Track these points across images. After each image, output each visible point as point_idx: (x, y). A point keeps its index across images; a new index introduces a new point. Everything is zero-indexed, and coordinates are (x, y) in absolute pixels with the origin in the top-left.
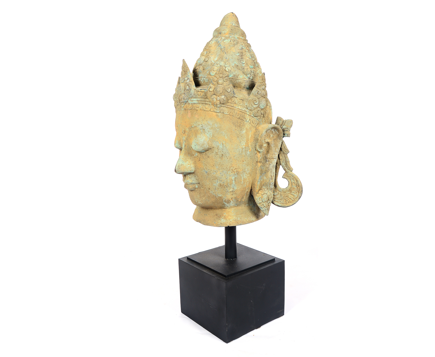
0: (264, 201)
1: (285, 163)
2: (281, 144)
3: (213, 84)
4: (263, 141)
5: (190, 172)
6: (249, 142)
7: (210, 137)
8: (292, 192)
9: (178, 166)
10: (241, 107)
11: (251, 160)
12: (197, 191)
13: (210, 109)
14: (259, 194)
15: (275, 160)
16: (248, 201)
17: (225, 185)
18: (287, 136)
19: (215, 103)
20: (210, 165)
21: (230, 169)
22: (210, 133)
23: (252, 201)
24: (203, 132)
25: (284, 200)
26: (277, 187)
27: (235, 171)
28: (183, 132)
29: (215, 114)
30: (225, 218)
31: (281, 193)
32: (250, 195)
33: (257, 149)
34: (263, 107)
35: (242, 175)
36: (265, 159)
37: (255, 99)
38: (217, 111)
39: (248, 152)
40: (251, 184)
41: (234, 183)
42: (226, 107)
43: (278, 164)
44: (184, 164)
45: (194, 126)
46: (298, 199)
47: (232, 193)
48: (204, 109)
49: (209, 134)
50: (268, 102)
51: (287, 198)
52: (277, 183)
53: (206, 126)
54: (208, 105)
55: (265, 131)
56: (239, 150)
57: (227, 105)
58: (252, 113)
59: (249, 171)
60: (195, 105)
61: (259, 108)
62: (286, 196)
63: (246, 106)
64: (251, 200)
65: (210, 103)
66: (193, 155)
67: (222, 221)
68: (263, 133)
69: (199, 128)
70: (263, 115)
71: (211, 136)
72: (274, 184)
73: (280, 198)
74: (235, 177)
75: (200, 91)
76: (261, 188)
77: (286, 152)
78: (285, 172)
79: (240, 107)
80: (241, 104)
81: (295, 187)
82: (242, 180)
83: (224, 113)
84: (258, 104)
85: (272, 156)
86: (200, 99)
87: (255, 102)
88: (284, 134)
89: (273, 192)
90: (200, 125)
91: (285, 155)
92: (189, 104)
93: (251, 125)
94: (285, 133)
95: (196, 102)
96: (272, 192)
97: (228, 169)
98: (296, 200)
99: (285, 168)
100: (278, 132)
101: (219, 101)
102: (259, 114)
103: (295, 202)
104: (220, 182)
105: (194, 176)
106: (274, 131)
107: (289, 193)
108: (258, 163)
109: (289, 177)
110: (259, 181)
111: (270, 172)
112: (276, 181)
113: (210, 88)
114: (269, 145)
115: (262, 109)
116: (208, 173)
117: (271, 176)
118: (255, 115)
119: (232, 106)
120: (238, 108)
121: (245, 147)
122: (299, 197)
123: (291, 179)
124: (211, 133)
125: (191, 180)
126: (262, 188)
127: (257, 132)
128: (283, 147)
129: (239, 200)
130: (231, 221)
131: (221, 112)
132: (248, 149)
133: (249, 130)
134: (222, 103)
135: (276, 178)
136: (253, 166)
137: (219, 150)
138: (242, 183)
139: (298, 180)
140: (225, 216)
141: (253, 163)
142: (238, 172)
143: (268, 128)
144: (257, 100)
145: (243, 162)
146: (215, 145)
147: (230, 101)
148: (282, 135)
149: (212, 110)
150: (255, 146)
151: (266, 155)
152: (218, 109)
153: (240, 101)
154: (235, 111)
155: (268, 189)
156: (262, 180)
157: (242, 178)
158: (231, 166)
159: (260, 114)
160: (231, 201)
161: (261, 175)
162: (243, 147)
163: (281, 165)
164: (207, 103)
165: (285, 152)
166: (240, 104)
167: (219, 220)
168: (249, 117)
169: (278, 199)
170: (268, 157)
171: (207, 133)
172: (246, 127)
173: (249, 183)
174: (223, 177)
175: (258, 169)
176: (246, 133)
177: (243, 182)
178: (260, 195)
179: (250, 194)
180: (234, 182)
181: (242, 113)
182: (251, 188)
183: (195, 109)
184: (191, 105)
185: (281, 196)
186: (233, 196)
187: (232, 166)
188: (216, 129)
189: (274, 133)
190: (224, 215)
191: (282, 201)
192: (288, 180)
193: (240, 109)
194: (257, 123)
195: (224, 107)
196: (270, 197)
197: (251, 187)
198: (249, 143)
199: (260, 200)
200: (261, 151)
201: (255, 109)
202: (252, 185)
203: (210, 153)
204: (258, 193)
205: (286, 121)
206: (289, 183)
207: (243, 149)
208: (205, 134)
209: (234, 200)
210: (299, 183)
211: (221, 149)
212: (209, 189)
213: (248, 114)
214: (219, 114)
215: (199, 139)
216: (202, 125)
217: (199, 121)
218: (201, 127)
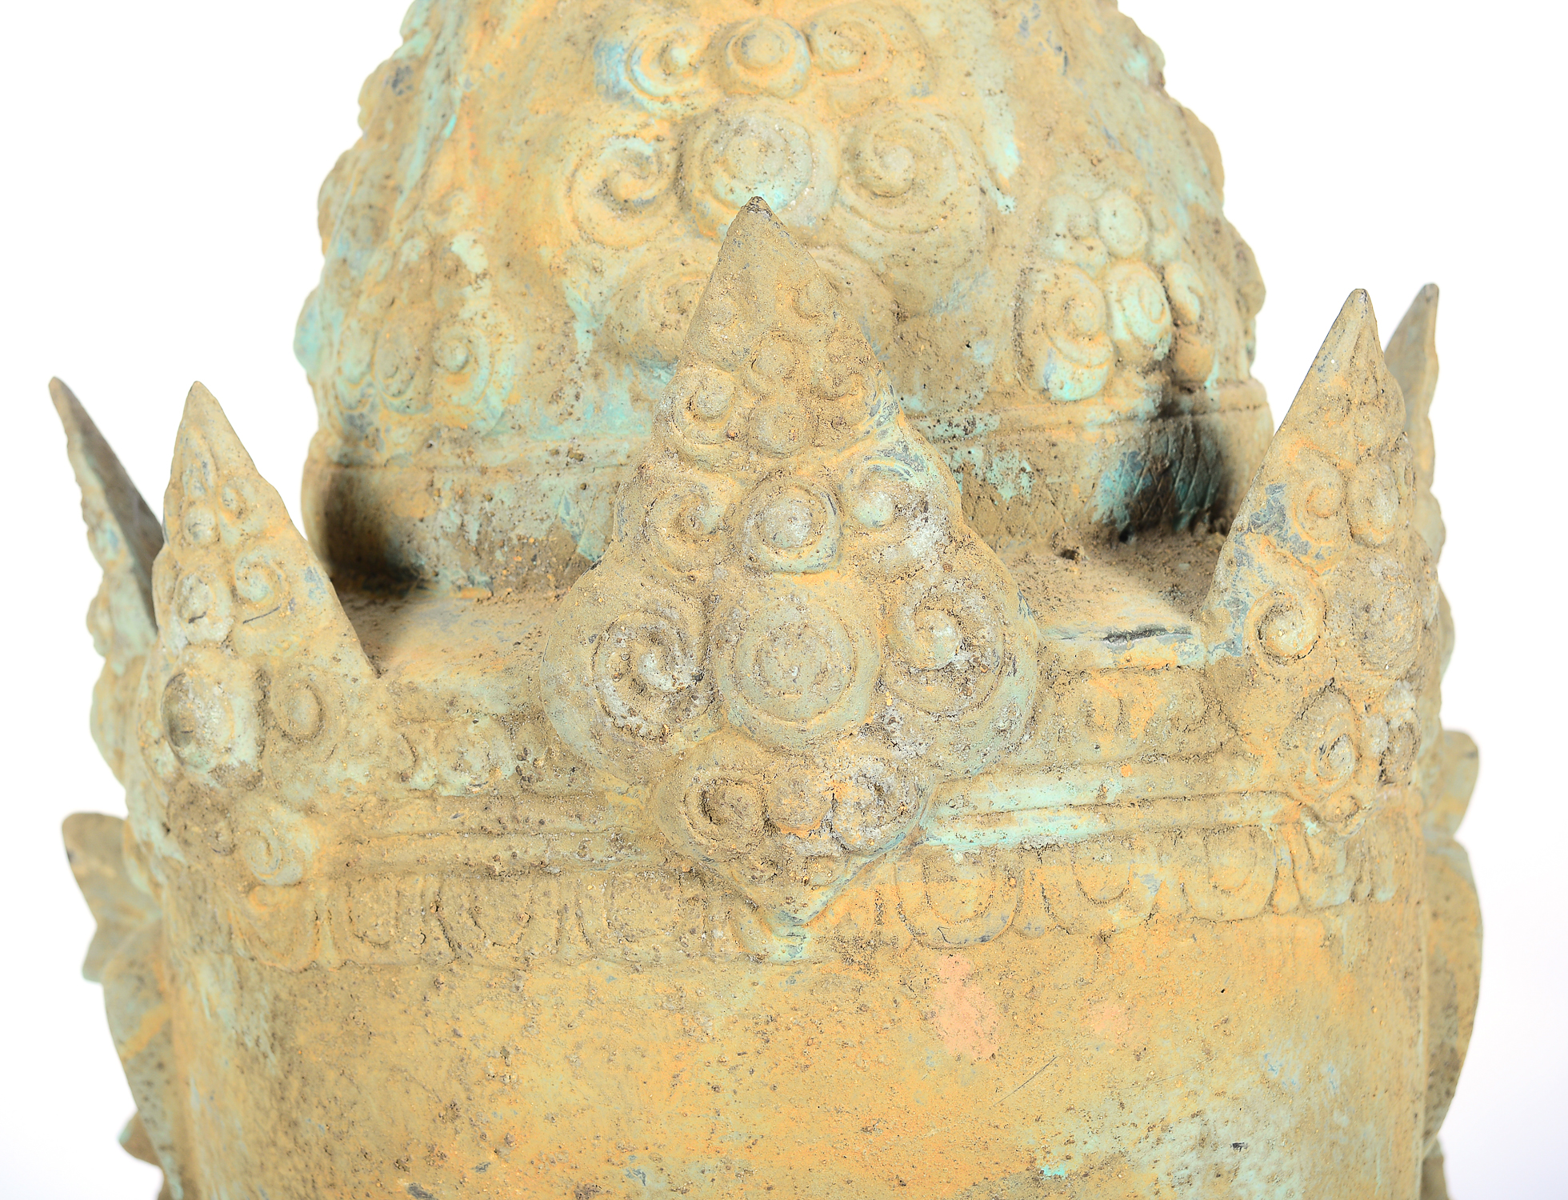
3: (1304, 548)
13: (1269, 892)
29: (1309, 932)
38: (1335, 884)
45: (1076, 1165)
48: (1205, 903)
53: (1248, 1123)
60: (1055, 874)
65: (1269, 812)
69: (1160, 1171)
75: (1107, 661)
83: (1379, 894)
86: (1136, 780)
90: (1179, 1131)
101: (1375, 770)
113: (1275, 612)
131: (1361, 889)
149: (1284, 898)
152: (1341, 860)
164: (1230, 813)
183: (1064, 928)
184: (971, 876)
188: (1335, 1115)
214: (1339, 921)
216: (1197, 1119)
217: (1152, 1086)
218: (1191, 1159)
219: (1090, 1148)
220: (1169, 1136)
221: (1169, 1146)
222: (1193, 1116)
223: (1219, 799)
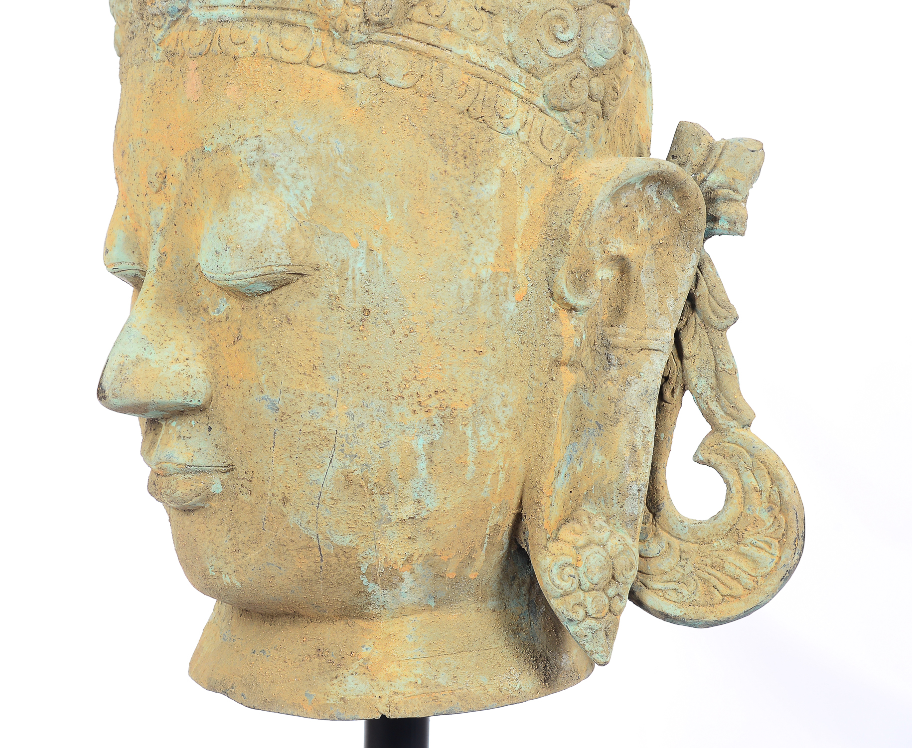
0: (586, 584)
1: (713, 381)
2: (691, 272)
4: (596, 251)
5: (180, 400)
6: (516, 246)
7: (302, 210)
8: (748, 542)
9: (116, 366)
10: (482, 50)
11: (523, 347)
12: (220, 515)
13: (309, 56)
14: (560, 544)
15: (658, 362)
16: (501, 584)
17: (373, 479)
18: (727, 226)
19: (338, 21)
20: (295, 365)
21: (406, 393)
22: (301, 184)
23: (520, 586)
24: (266, 179)
25: (700, 583)
26: (665, 510)
27: (433, 402)
28: (154, 179)
29: (332, 80)
30: (367, 670)
31: (684, 546)
32: (509, 551)
33: (557, 290)
34: (600, 61)
35: (469, 431)
36: (602, 350)
37: (558, 12)
38: (348, 62)
39: (511, 306)
40: (519, 488)
41: (424, 474)
42: (399, 47)
43: (673, 382)
44: (150, 357)
45: (214, 147)
46: (776, 579)
47: (408, 530)
48: (277, 51)
49: (298, 192)
50: (629, 37)
51: (719, 574)
52: (662, 492)
53: (281, 147)
54: (298, 30)
55: (608, 190)
56: (460, 287)
57: (401, 31)
58: (541, 90)
59: (509, 411)
60: (224, 31)
61: (577, 65)
62: (709, 561)
63: (510, 46)
64: (514, 578)
65: (309, 21)
66: (206, 310)
67: (350, 685)
68: (597, 200)
69: (242, 156)
70: (597, 106)
71: (308, 205)
72: (645, 491)
73: (678, 576)
74: (429, 439)
76: (575, 510)
77: (719, 317)
78: (708, 428)
79: (472, 52)
80: (481, 35)
81: (765, 516)
82: (470, 458)
83: (387, 79)
84: (575, 42)
85: (641, 337)
87: (559, 26)
88: (713, 219)
89: (638, 537)
90: (250, 142)
91: (716, 335)
92: (194, 23)
93: (529, 157)
94: (718, 214)
95: (231, 11)
96: (634, 539)
97: (396, 392)
98: (769, 589)
99: (714, 406)
100: (682, 206)
101: (358, 11)
102: (576, 96)
103: (761, 598)
104: (348, 463)
105: (204, 428)
106: (655, 199)
107: (728, 545)
108: (563, 368)
109: (734, 460)
110: (564, 471)
111: (626, 425)
112: (659, 476)
114: (628, 272)
115: (596, 71)
116: (279, 413)
117: (634, 449)
118: (554, 101)
119: (432, 41)
120: (461, 52)
121: (495, 277)
122: (782, 572)
123: (742, 470)
124: (307, 188)
125: (184, 450)
126: (579, 512)
127: (566, 194)
128: (702, 291)
129: (451, 574)
130: (401, 689)
131: (368, 71)
132: (506, 285)
133: (519, 180)
134: (376, 19)
135: (660, 464)
136: (534, 383)
137: (350, 282)
138: (469, 476)
139: (782, 473)
140: (367, 660)
141: (534, 370)
142: (449, 410)
143: (623, 177)
144: (572, 17)
145: (476, 355)
146: (329, 254)
147: (418, 13)
148: (702, 223)
149: (316, 60)
150: (549, 272)
151: (608, 330)
152: (353, 54)
153: (476, 14)
154: (445, 71)
155: (612, 521)
156: (579, 469)
157: (471, 449)
158: (409, 375)
159: (585, 96)
160: (406, 574)
161: (573, 440)
162: (485, 273)
163: (687, 393)
164: (291, 17)
165: (713, 317)
166: (477, 34)
167: (332, 679)
168: (521, 108)
169: (666, 577)
170: (621, 340)
171: (287, 188)
172: (502, 164)
173: (507, 481)
174: (365, 433)
175: (561, 400)
176: (502, 196)
177: (472, 467)
178: (567, 549)
179: (510, 545)
180: (422, 464)
181: (482, 82)
182: (520, 505)
183: (224, 53)
184: (201, 30)
185: (683, 563)
186: (417, 545)
187: (415, 378)
188: (339, 164)
189: (658, 206)
190: (364, 653)
191: (685, 592)
192: (726, 474)
193: (475, 58)
194: (565, 144)
195: (385, 43)
196: (621, 563)
197: (516, 501)
198: (518, 254)
199: (566, 577)
200: (581, 302)
201: (556, 65)
202: (526, 490)
203: (300, 298)
204: (556, 539)
205: (726, 144)
206: (729, 489)
207: (482, 282)
208: (272, 189)
209: (419, 569)
210: (787, 492)
211: (358, 277)
212: (285, 500)
213: (520, 90)
214: (355, 82)
215: (239, 220)
216: (258, 138)
217: (242, 121)
218: (254, 154)
219: (219, 141)
220: (246, 143)
221: (246, 147)
222: (256, 137)
223: (288, 11)
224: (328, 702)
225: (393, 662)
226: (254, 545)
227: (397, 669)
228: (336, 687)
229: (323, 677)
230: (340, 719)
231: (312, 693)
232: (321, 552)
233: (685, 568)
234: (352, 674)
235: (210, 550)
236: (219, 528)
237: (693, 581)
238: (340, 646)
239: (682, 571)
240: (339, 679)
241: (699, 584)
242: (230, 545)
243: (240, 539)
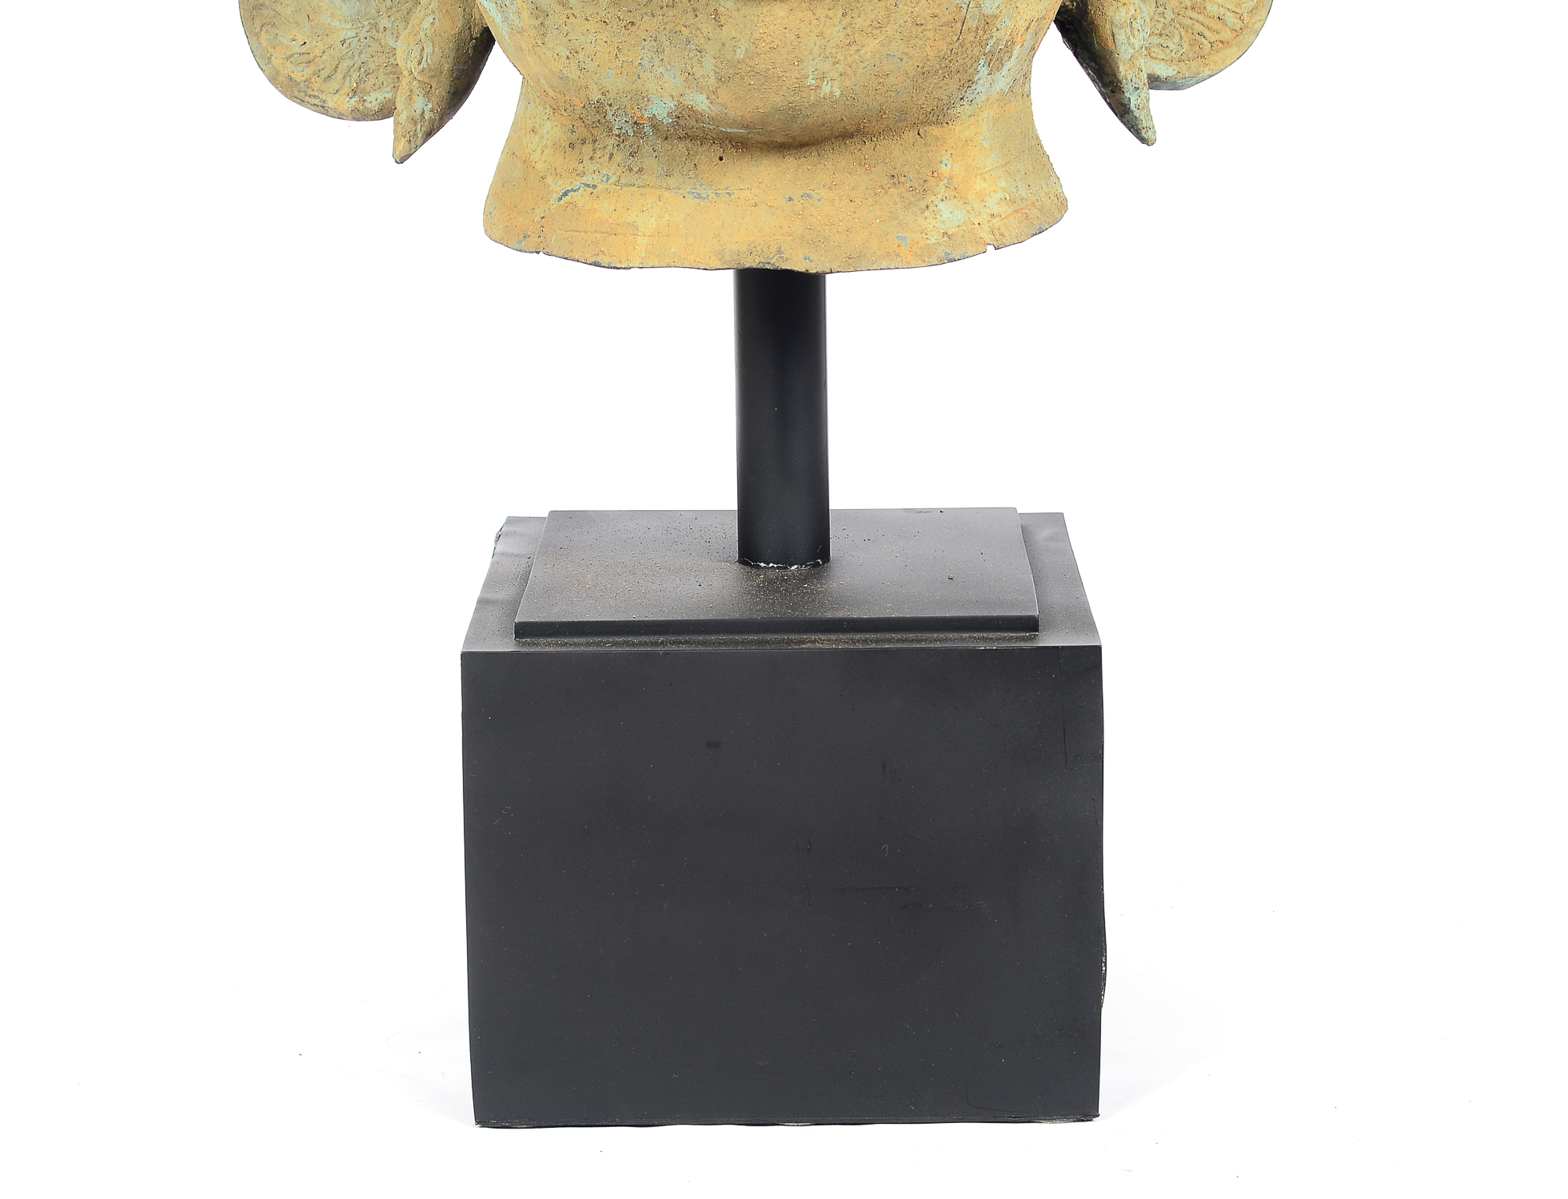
30: (956, 192)
51: (1201, 18)
67: (946, 215)
130: (996, 210)
140: (951, 178)
167: (923, 212)
185: (1161, 9)
190: (945, 170)
191: (1172, 46)
224: (928, 242)
225: (976, 176)
226: (875, 32)
227: (984, 185)
228: (930, 220)
229: (910, 211)
230: (950, 261)
231: (905, 235)
232: (963, 26)
233: (1165, 15)
234: (942, 200)
235: (817, 48)
236: (830, 13)
237: (1176, 32)
238: (917, 167)
239: (1162, 20)
240: (932, 208)
241: (1183, 33)
242: (843, 36)
243: (857, 26)
